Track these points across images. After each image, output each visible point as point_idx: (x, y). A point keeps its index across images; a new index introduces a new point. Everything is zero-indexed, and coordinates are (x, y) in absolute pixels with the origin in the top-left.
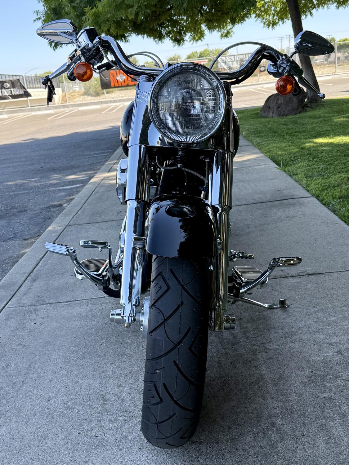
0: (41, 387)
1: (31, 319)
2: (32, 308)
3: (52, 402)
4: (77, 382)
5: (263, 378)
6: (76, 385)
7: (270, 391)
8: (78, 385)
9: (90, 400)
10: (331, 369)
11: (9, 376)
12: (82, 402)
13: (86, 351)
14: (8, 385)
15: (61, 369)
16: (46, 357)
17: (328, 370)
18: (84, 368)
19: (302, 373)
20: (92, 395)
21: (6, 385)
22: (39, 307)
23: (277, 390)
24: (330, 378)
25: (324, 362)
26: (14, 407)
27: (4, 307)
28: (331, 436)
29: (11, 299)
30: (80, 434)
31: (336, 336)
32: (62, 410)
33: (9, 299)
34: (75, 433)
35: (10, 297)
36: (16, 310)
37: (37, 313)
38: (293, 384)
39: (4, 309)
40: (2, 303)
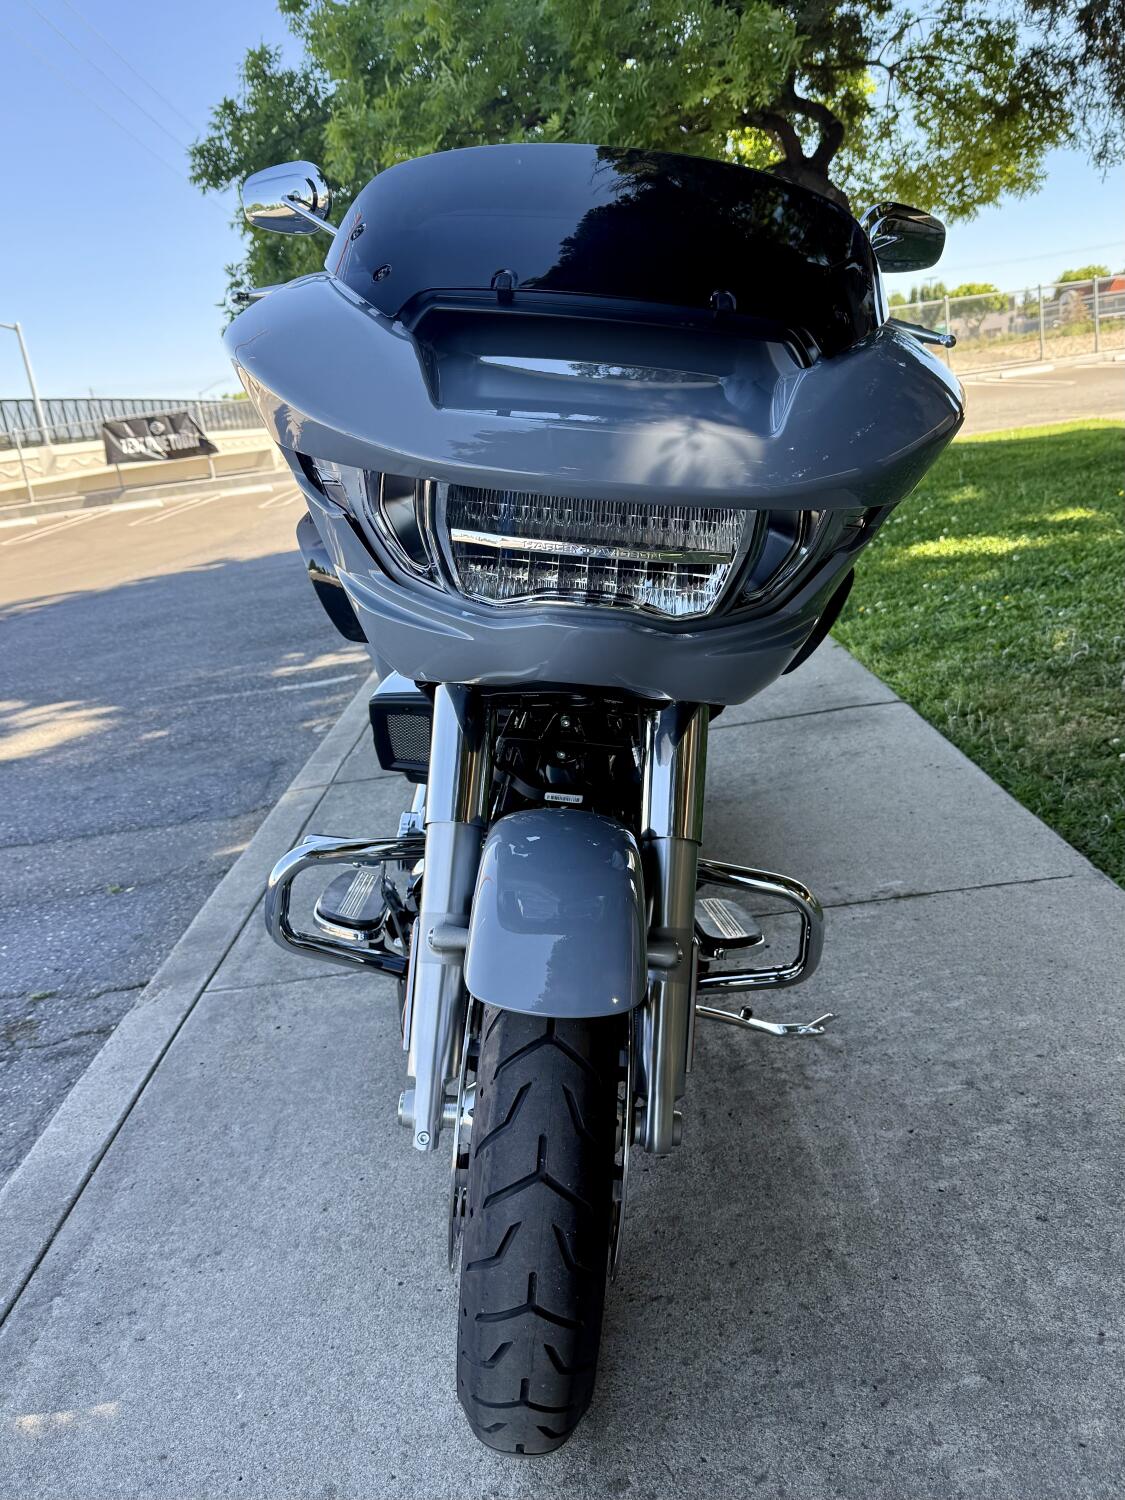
0: (305, 1178)
1: (268, 1017)
2: (267, 990)
3: (333, 1212)
4: (385, 1166)
5: (802, 1149)
6: (383, 1173)
7: (820, 1178)
8: (387, 1172)
9: (418, 1207)
10: (955, 1123)
11: (231, 1155)
12: (401, 1213)
14: (232, 1176)
15: (348, 1136)
16: (310, 1107)
17: (947, 1127)
19: (890, 1134)
20: (422, 1196)
21: (225, 1176)
22: (284, 987)
23: (835, 1175)
24: (951, 1144)
25: (937, 1108)
26: (249, 1227)
27: (203, 990)
28: (957, 1278)
29: (216, 970)
30: (401, 1284)
31: (964, 1046)
32: (357, 1231)
33: (212, 969)
34: (390, 1283)
35: (215, 964)
36: (232, 996)
37: (281, 1001)
38: (869, 1160)
39: (204, 994)
40: (197, 979)
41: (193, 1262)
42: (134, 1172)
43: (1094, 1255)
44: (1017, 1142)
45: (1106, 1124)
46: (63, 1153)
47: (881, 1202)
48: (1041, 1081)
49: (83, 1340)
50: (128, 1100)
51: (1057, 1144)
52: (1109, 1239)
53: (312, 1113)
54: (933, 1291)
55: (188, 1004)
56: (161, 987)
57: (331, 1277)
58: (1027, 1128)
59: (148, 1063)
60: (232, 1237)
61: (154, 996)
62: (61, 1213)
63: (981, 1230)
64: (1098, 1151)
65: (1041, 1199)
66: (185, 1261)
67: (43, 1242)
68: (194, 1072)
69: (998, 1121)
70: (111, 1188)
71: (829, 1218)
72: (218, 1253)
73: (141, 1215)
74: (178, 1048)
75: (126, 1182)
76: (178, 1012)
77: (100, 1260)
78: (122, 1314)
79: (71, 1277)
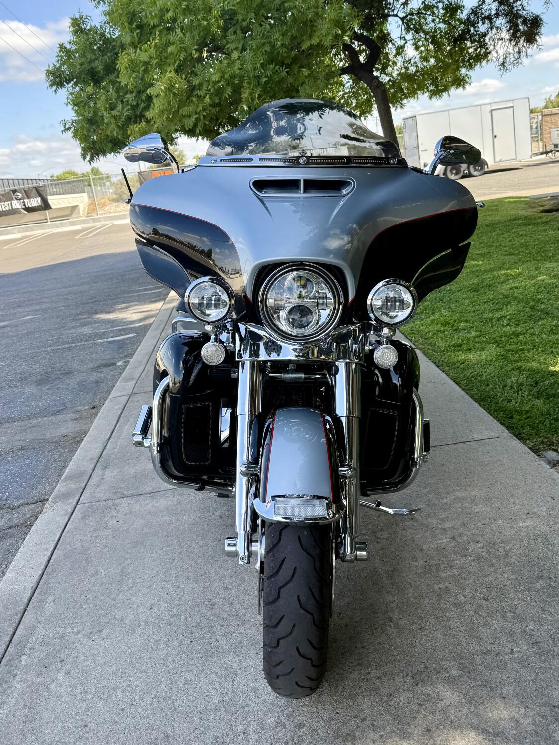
0: (140, 594)
1: (112, 516)
2: (110, 502)
3: (155, 610)
4: (178, 587)
5: (376, 572)
6: (178, 590)
7: (385, 585)
8: (180, 590)
9: (197, 606)
10: (446, 557)
11: (102, 584)
12: (188, 609)
13: (182, 552)
14: (103, 594)
15: (158, 573)
16: (138, 560)
17: (442, 559)
18: (183, 571)
19: (417, 564)
20: (198, 600)
21: (100, 594)
22: (118, 501)
23: (392, 583)
24: (444, 567)
25: (438, 550)
26: (115, 618)
27: (77, 503)
28: (448, 628)
29: (82, 493)
30: (191, 642)
31: (450, 521)
32: (168, 618)
33: (80, 493)
34: (187, 641)
35: (82, 490)
36: (92, 506)
37: (118, 508)
38: (407, 575)
39: (78, 506)
40: (74, 498)
41: (89, 636)
42: (54, 594)
43: (509, 615)
44: (475, 565)
45: (514, 555)
46: (17, 587)
47: (414, 595)
48: (485, 537)
49: (39, 675)
50: (46, 559)
51: (493, 565)
52: (516, 607)
53: (140, 563)
54: (438, 634)
55: (70, 510)
56: (55, 502)
57: (157, 640)
58: (479, 559)
59: (54, 541)
60: (107, 623)
61: (52, 507)
62: (20, 615)
63: (459, 605)
64: (511, 568)
65: (485, 590)
66: (85, 636)
67: (12, 630)
68: (78, 545)
69: (466, 556)
70: (43, 602)
71: (390, 603)
72: (100, 632)
73: (60, 614)
74: (68, 533)
75: (50, 599)
76: (66, 515)
77: (42, 637)
78: (57, 662)
79: (29, 646)
